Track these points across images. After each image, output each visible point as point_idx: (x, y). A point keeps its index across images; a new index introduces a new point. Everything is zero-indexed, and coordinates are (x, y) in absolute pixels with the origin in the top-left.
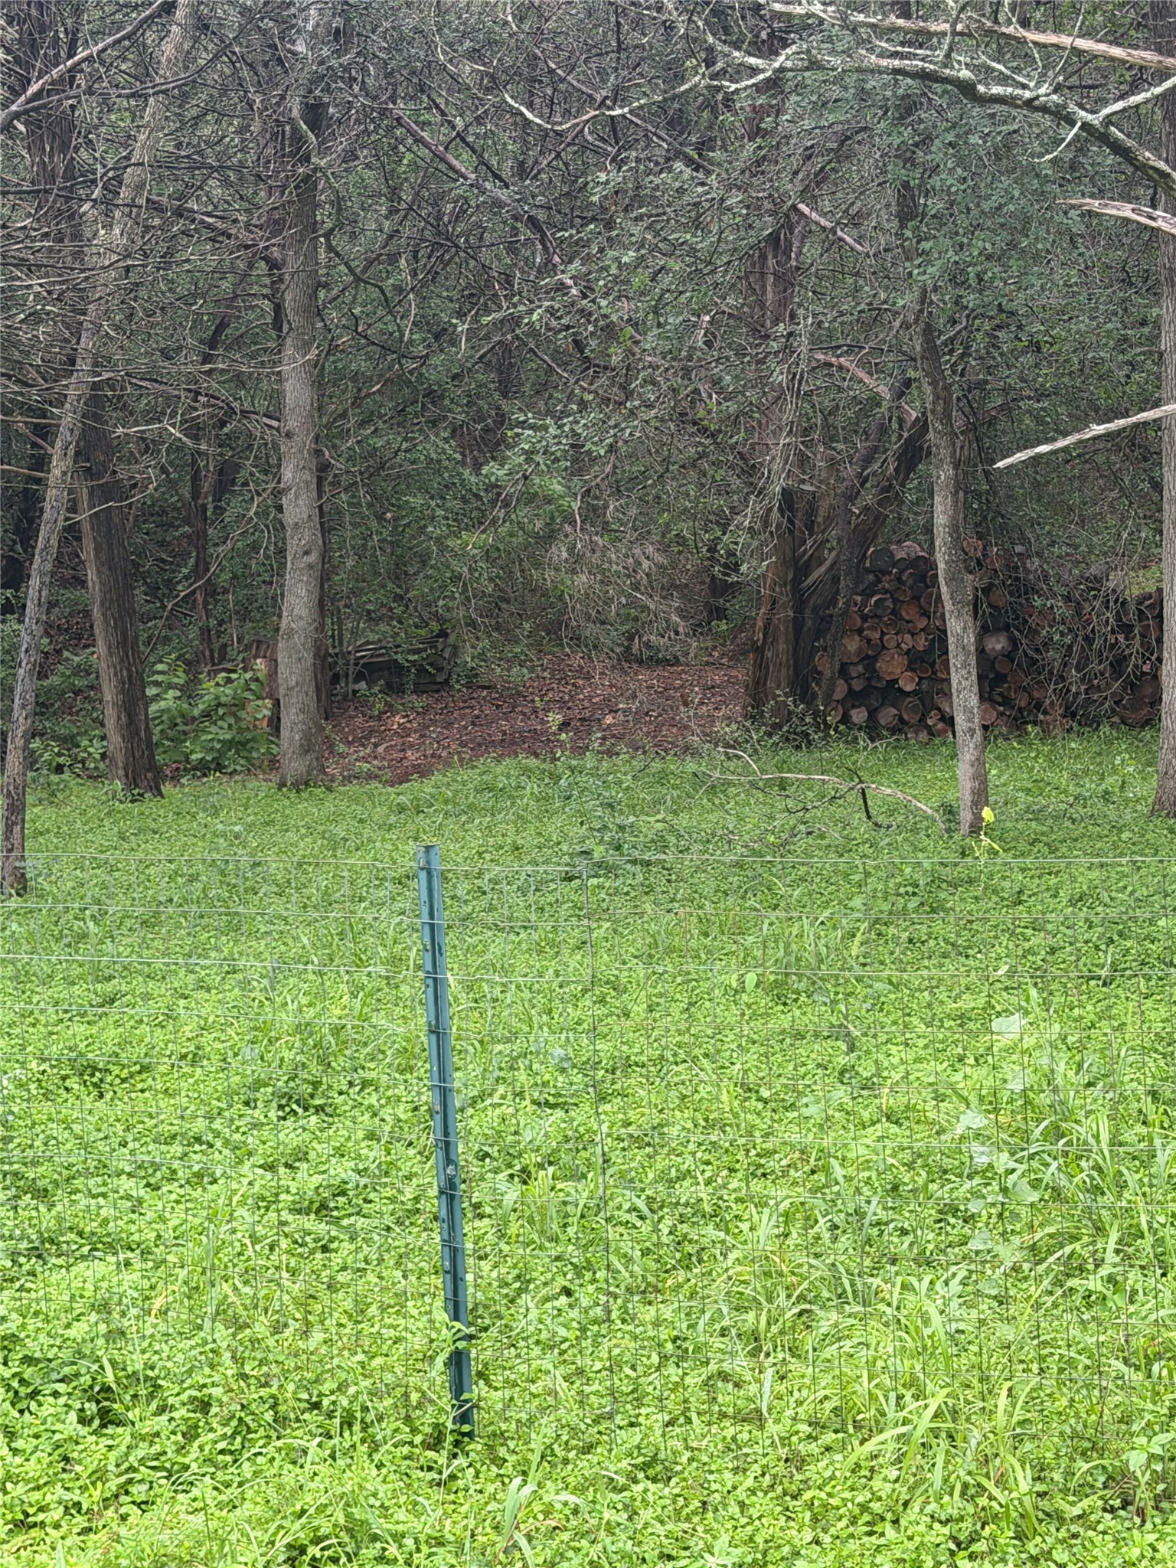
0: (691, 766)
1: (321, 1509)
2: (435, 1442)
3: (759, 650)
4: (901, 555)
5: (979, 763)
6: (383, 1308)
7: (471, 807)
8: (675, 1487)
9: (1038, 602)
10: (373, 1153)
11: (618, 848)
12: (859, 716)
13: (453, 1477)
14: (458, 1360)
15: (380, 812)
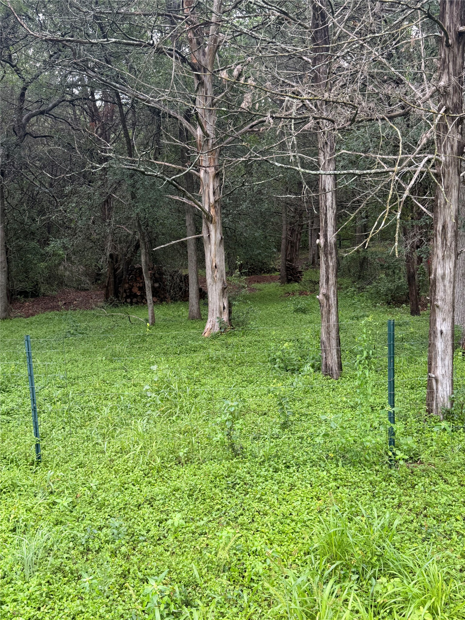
0: (93, 312)
1: (6, 481)
2: (32, 464)
3: (107, 287)
4: (136, 267)
5: (153, 310)
6: (22, 435)
7: (44, 323)
8: (85, 469)
9: (164, 276)
10: (20, 400)
11: (76, 330)
12: (129, 300)
13: (37, 471)
14: (37, 446)
15: (22, 324)
